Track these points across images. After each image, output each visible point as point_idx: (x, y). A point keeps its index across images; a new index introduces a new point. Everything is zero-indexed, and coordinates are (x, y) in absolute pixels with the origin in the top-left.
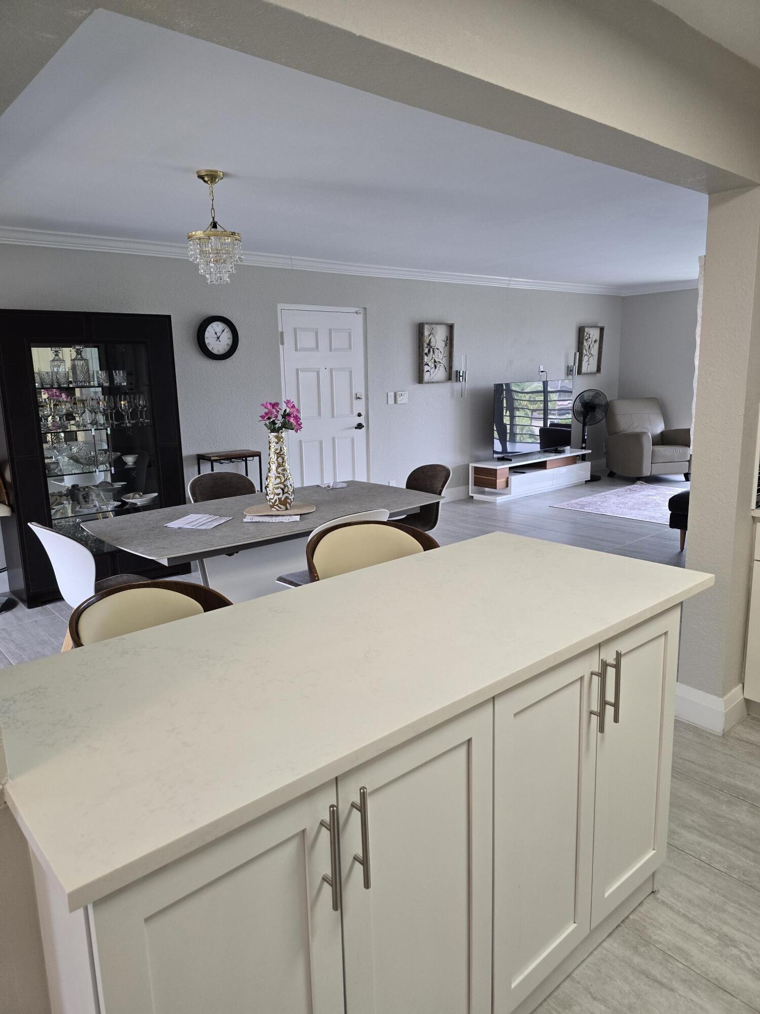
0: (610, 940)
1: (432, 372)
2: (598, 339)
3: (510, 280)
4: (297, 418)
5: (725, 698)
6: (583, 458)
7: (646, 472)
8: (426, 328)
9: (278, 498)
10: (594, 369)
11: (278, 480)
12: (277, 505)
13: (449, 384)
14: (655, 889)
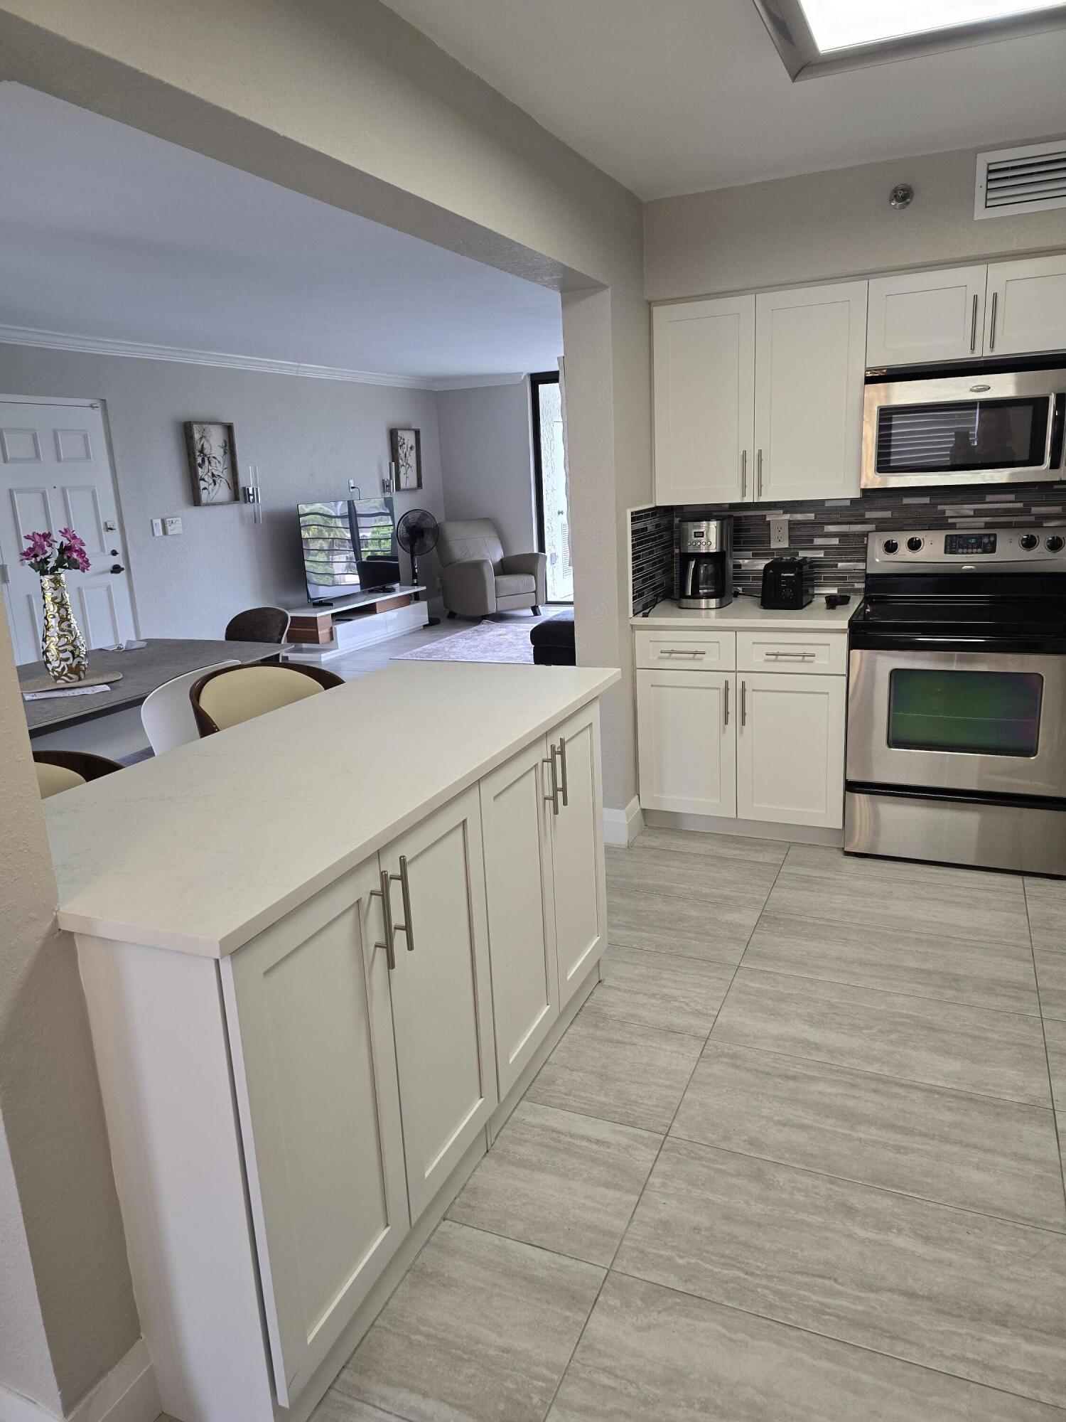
0: (573, 1027)
1: (210, 489)
2: (414, 445)
3: (299, 366)
4: (81, 553)
5: (626, 809)
6: (416, 597)
7: (492, 609)
8: (195, 427)
9: (68, 665)
10: (414, 484)
11: (64, 641)
12: (66, 675)
13: (236, 506)
14: (601, 978)
